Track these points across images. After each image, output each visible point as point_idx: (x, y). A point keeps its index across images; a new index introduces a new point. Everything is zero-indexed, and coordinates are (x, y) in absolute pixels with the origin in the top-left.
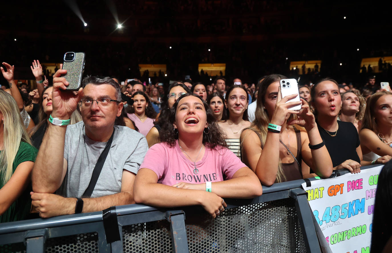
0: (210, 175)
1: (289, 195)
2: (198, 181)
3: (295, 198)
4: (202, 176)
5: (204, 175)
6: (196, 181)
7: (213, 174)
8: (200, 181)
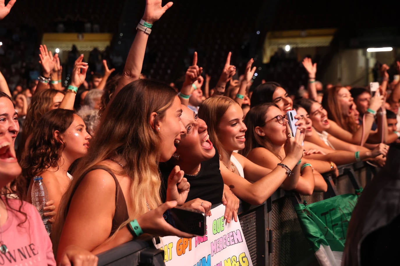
0: (26, 247)
1: (138, 260)
2: (12, 260)
3: (151, 262)
4: (17, 251)
5: (19, 250)
6: (10, 261)
7: (30, 246)
8: (15, 260)
